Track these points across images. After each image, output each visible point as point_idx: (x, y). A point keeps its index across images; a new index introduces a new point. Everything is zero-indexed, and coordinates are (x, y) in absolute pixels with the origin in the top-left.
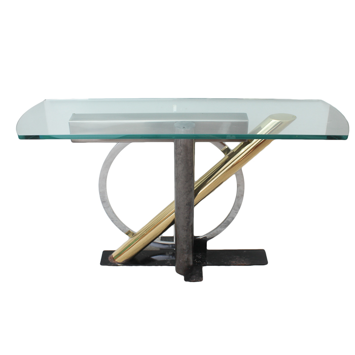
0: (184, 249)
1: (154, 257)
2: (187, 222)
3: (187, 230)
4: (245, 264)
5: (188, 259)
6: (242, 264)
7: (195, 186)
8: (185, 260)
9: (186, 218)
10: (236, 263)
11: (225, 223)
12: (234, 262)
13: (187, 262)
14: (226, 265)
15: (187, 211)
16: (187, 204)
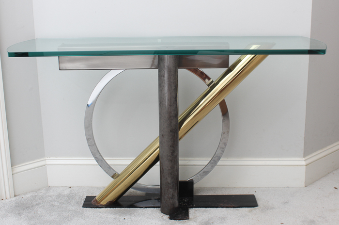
0: (169, 183)
2: (171, 151)
3: (171, 161)
4: (234, 205)
5: (173, 195)
6: (230, 205)
7: (179, 119)
8: (170, 195)
9: (171, 146)
11: (212, 163)
12: (222, 204)
13: (172, 198)
14: (213, 207)
15: (171, 139)
16: (171, 131)
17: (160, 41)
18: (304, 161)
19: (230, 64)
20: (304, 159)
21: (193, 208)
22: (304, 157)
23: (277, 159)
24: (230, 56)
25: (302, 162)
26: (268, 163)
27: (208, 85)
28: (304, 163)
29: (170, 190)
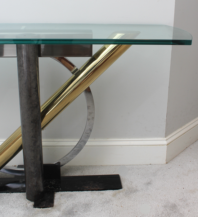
0: (32, 172)
1: (9, 185)
2: (33, 142)
4: (99, 188)
5: (37, 183)
6: (95, 188)
8: (34, 184)
9: (32, 137)
10: (89, 188)
11: (78, 147)
12: (87, 187)
13: (36, 186)
14: (79, 190)
15: (32, 129)
16: (32, 122)
17: (23, 28)
18: (165, 141)
19: (94, 53)
20: (165, 139)
21: (59, 192)
22: (165, 137)
23: (141, 139)
24: (93, 45)
25: (163, 141)
26: (132, 143)
27: (73, 73)
28: (165, 143)
29: (34, 178)
